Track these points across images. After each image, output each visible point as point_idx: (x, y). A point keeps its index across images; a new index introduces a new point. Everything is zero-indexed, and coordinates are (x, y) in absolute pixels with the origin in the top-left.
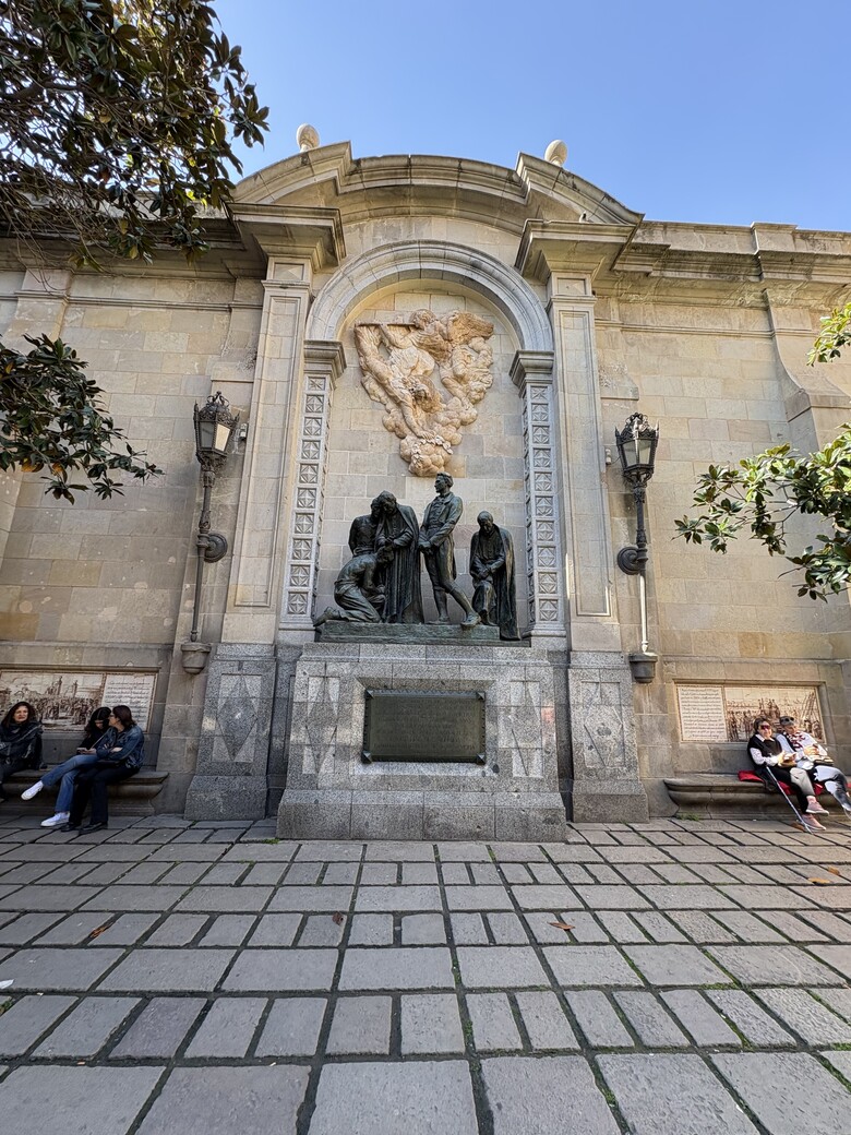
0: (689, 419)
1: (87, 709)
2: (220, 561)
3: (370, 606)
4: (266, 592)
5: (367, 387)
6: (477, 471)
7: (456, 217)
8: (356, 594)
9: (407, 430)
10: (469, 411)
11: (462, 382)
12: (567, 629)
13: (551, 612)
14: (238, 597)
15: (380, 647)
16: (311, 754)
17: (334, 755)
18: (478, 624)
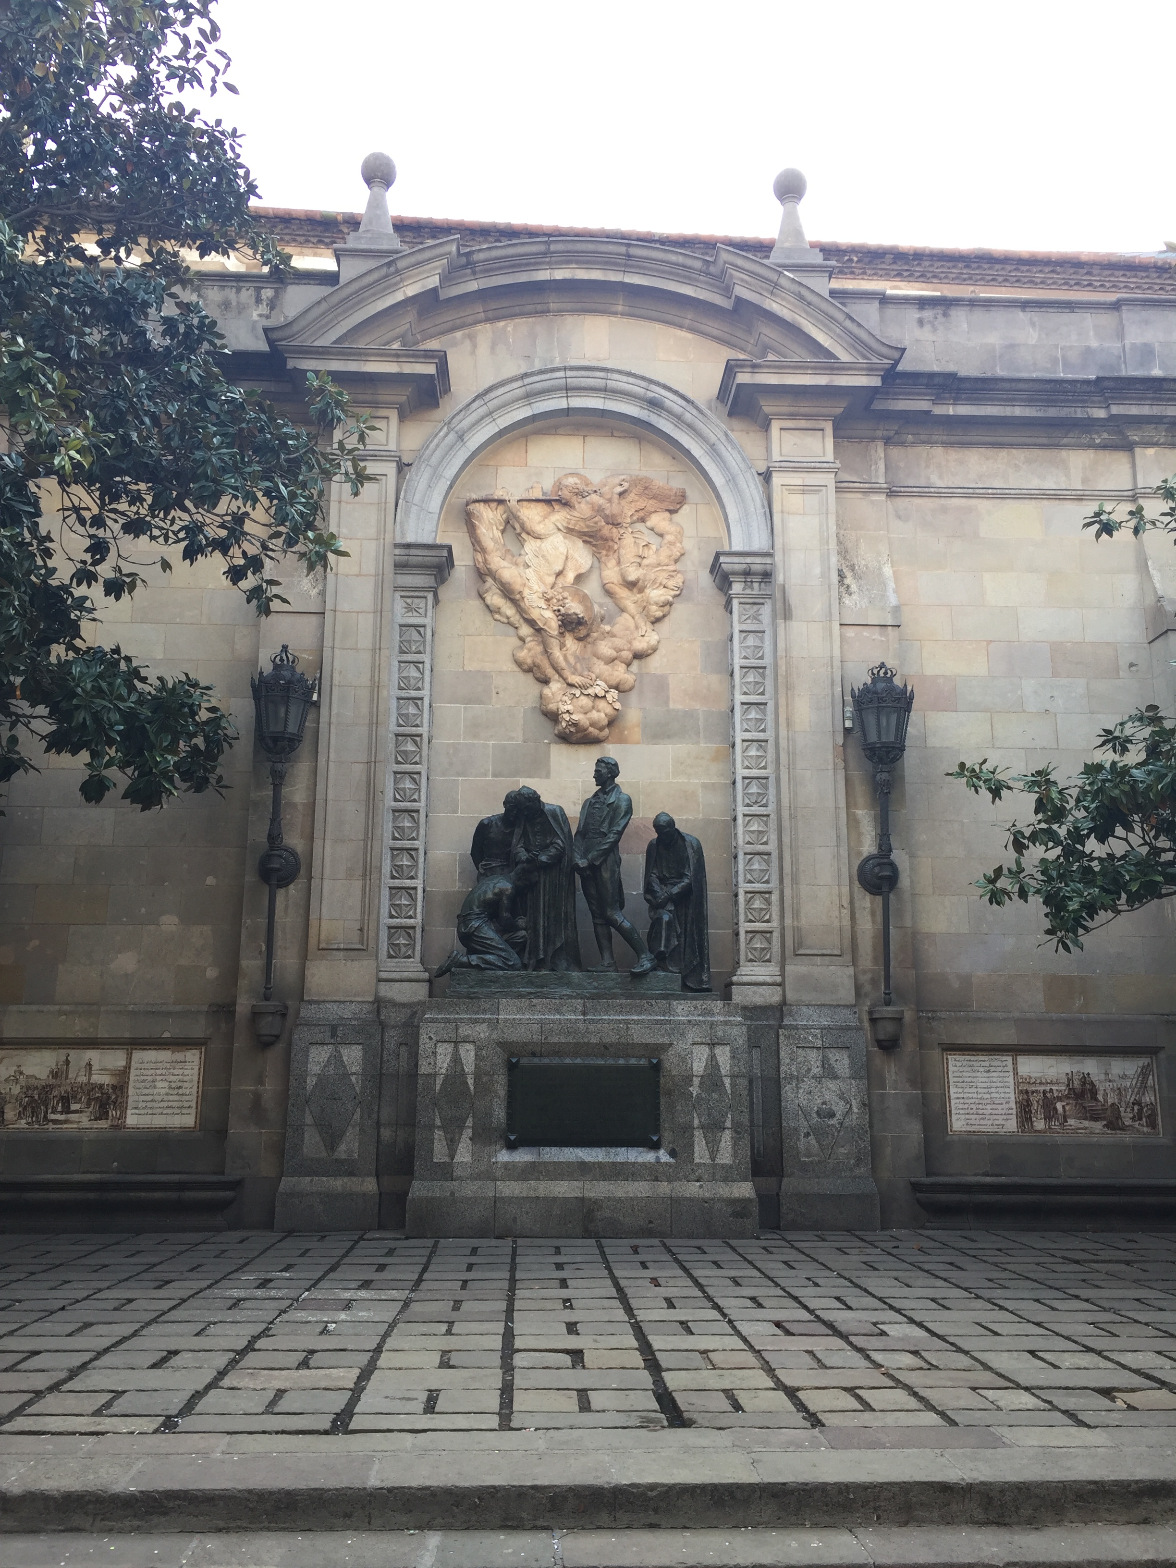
0: (989, 642)
1: (109, 1098)
2: (292, 886)
3: (507, 947)
4: (361, 930)
5: (488, 601)
6: (660, 732)
7: (623, 314)
8: (489, 933)
9: (550, 672)
10: (646, 639)
11: (635, 590)
12: (783, 974)
13: (763, 949)
14: (323, 937)
15: (525, 1002)
16: (443, 1138)
17: (471, 1139)
18: (654, 969)
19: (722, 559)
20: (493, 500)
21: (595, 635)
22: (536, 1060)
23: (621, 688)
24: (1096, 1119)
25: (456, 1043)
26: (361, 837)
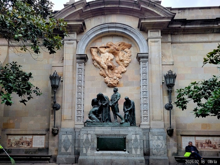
0: (192, 68)
2: (59, 110)
3: (97, 119)
5: (94, 64)
7: (119, 14)
8: (94, 116)
9: (106, 75)
12: (150, 123)
15: (100, 128)
16: (85, 149)
17: (90, 149)
18: (125, 122)
19: (138, 55)
20: (95, 47)
21: (114, 69)
22: (102, 137)
23: (119, 78)
24: (211, 147)
25: (87, 134)
26: (71, 102)
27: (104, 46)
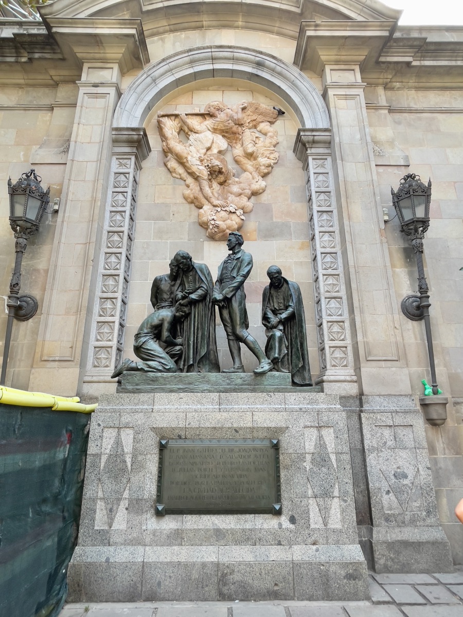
0: (455, 182)
2: (31, 320)
3: (167, 357)
4: (72, 347)
5: (169, 166)
6: (268, 234)
7: (243, 28)
8: (154, 346)
9: (204, 201)
10: (259, 183)
11: (252, 159)
13: (342, 358)
14: (45, 351)
15: (174, 396)
16: (103, 508)
17: (127, 509)
18: (271, 370)
19: (302, 134)
20: (172, 115)
21: (230, 181)
22: (180, 443)
23: (245, 210)
25: (119, 428)
26: (77, 288)
27: (198, 112)
